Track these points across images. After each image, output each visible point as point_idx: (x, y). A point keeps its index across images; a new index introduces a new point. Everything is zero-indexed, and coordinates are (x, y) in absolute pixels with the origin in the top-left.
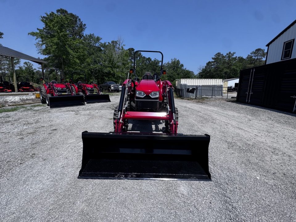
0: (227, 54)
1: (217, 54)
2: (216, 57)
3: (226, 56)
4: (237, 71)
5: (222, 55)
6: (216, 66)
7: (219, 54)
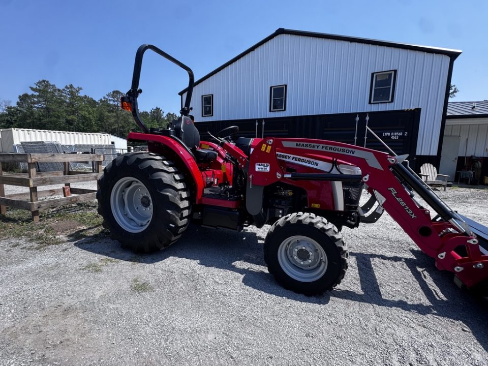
0: (67, 87)
1: (40, 82)
2: (39, 86)
3: (64, 90)
4: (90, 120)
5: (54, 86)
6: (43, 105)
7: (44, 83)
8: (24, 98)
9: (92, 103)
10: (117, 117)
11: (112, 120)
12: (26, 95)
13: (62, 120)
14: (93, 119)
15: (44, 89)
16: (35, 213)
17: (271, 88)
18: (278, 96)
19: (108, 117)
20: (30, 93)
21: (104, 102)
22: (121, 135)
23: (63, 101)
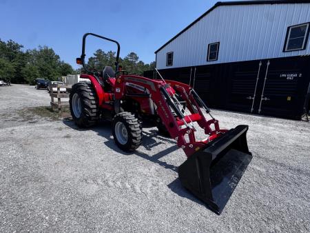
0: (109, 53)
2: (97, 53)
5: (103, 52)
6: (98, 62)
7: (100, 51)
10: (132, 68)
12: (92, 58)
16: (60, 109)
20: (94, 56)
21: (126, 59)
23: (107, 60)
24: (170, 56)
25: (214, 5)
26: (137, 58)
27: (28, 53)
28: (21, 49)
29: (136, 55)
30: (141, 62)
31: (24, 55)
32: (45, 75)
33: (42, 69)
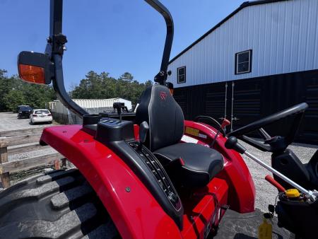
0: (102, 73)
2: (89, 75)
3: (100, 75)
5: (96, 74)
6: (91, 84)
7: (92, 73)
8: (83, 81)
9: (114, 80)
10: (127, 88)
11: (124, 90)
12: (83, 80)
13: (100, 92)
14: (114, 90)
15: (92, 76)
17: (236, 54)
18: (244, 60)
19: (122, 88)
20: (85, 78)
21: (120, 80)
22: (129, 99)
23: (100, 81)
24: (182, 72)
25: (239, 6)
26: (131, 78)
27: (13, 78)
28: (5, 75)
29: (130, 75)
30: (135, 81)
31: (8, 81)
32: (32, 101)
33: (29, 95)
